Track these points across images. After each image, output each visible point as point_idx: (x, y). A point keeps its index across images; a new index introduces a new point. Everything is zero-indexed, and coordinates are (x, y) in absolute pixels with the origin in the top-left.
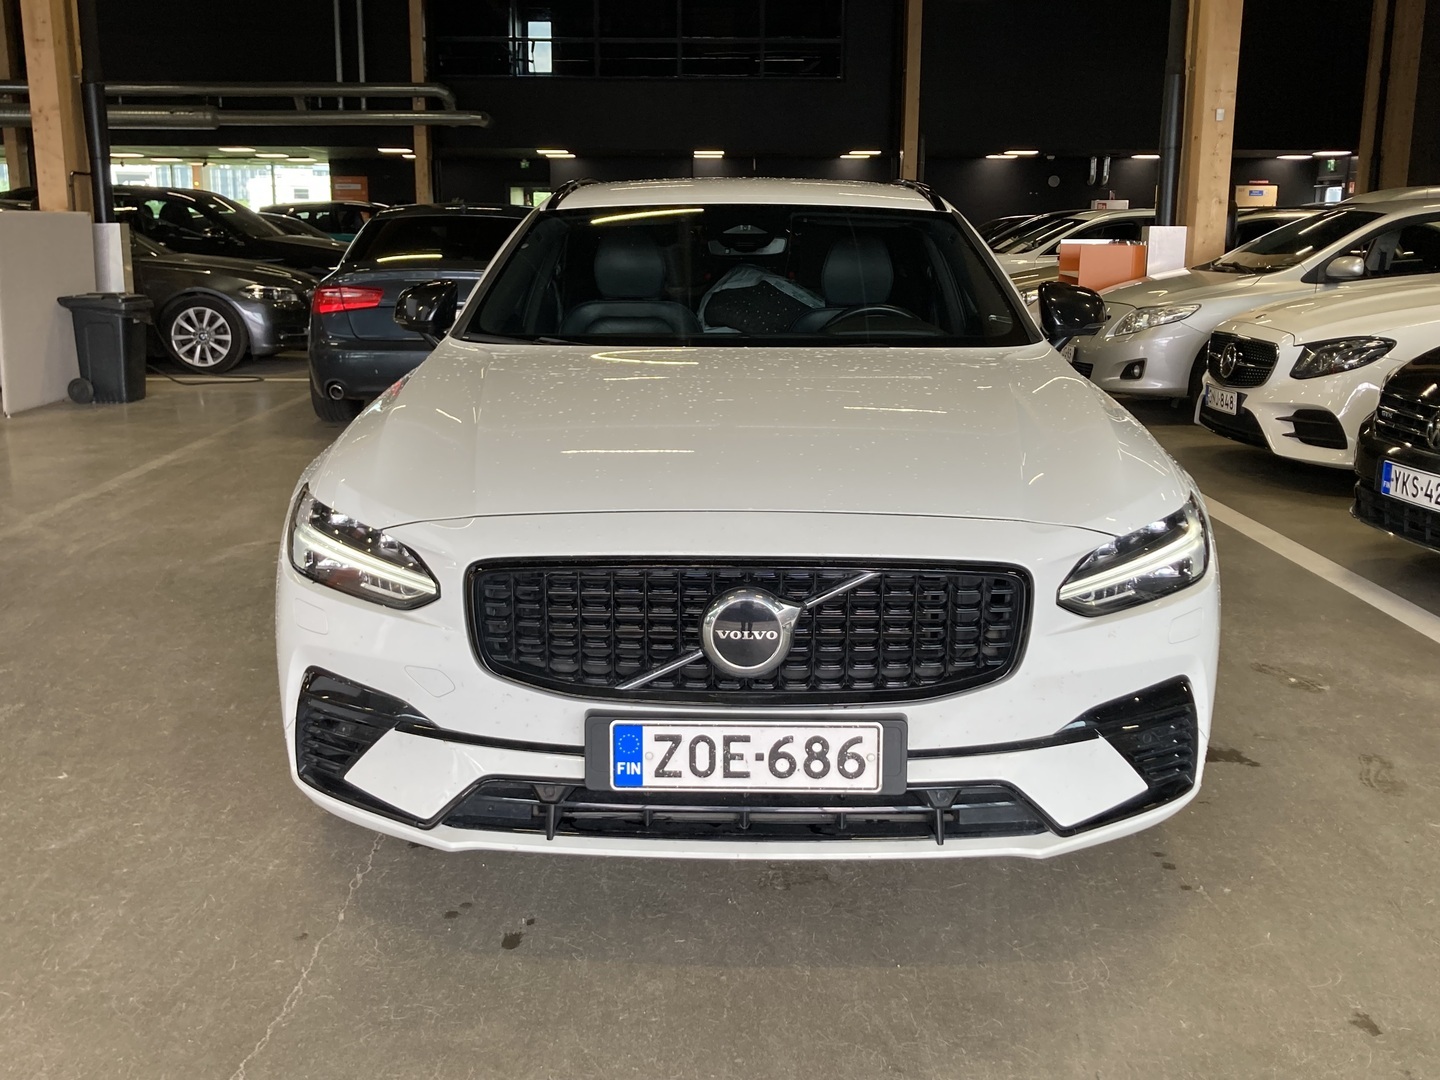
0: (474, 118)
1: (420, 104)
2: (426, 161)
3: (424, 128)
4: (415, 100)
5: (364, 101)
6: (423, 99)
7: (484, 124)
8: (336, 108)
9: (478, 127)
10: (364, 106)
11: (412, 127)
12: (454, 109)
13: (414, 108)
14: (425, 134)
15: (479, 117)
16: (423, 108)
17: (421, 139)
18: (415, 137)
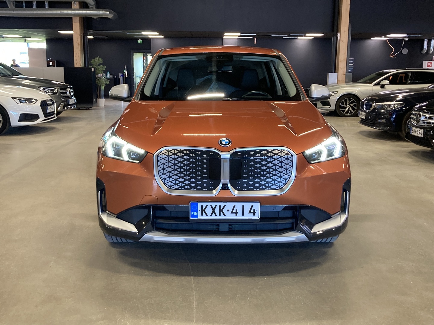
0: (105, 13)
1: (76, 5)
2: (79, 36)
3: (78, 18)
4: (72, 3)
5: (47, 4)
6: (78, 3)
7: (110, 16)
8: (32, 7)
9: (107, 18)
10: (47, 7)
11: (71, 18)
12: (95, 8)
13: (73, 8)
14: (79, 21)
15: (108, 12)
16: (78, 7)
17: (76, 24)
18: (73, 23)
